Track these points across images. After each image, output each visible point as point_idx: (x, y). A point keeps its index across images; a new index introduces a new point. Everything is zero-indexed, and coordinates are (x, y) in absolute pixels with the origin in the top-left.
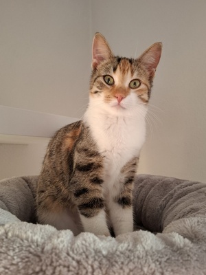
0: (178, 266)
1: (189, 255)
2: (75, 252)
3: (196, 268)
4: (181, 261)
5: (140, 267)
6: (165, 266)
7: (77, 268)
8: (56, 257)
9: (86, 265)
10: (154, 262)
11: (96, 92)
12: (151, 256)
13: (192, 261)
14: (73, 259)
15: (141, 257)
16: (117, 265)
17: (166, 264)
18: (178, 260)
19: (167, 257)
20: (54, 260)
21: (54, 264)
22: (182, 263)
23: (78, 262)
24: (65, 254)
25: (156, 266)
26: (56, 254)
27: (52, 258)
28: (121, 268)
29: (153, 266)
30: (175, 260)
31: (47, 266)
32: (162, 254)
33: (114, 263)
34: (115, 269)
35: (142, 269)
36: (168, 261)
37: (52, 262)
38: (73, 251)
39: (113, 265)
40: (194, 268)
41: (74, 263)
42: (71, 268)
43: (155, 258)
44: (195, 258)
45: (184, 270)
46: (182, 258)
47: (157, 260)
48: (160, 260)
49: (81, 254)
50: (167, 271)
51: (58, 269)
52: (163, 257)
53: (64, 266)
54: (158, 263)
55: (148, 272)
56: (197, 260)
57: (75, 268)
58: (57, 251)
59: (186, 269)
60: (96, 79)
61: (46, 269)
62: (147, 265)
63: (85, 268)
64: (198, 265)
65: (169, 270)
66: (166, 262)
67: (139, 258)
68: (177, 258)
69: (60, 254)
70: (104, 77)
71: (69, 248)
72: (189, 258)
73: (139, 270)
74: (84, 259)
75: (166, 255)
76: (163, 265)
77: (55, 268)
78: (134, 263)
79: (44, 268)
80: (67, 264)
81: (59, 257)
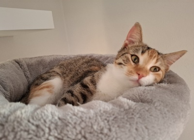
0: (123, 123)
1: (133, 114)
2: (35, 119)
3: (139, 123)
4: (126, 118)
5: (90, 125)
6: (112, 123)
7: (36, 131)
8: (18, 125)
9: (44, 127)
10: (103, 121)
11: (120, 64)
12: (100, 116)
13: (135, 118)
14: (33, 124)
15: (91, 117)
16: (70, 125)
17: (114, 122)
18: (124, 118)
19: (114, 116)
20: (16, 127)
21: (16, 130)
22: (127, 120)
23: (37, 126)
24: (26, 121)
25: (104, 124)
26: (18, 122)
27: (14, 125)
28: (74, 128)
29: (102, 124)
30: (121, 118)
31: (9, 132)
32: (110, 114)
33: (68, 124)
34: (68, 128)
35: (92, 127)
36: (115, 119)
37: (14, 128)
38: (33, 119)
39: (67, 126)
40: (137, 123)
41: (34, 128)
42: (31, 132)
43: (104, 117)
44: (138, 116)
45: (128, 125)
46: (127, 116)
47: (106, 119)
48: (108, 119)
49: (40, 120)
50: (113, 127)
51: (19, 134)
52: (111, 117)
53: (25, 131)
54: (106, 121)
55: (97, 129)
56: (139, 117)
57: (34, 131)
58: (19, 120)
59: (130, 124)
60: (125, 54)
61: (9, 135)
62: (96, 123)
63: (43, 130)
64: (141, 121)
65: (116, 126)
66: (113, 120)
67: (90, 118)
68: (122, 117)
69: (22, 122)
70: (132, 55)
71: (30, 117)
72: (133, 116)
73: (90, 128)
74: (42, 123)
75: (114, 115)
76: (110, 123)
77: (16, 133)
78: (85, 122)
79: (6, 134)
80: (27, 129)
81: (21, 124)
